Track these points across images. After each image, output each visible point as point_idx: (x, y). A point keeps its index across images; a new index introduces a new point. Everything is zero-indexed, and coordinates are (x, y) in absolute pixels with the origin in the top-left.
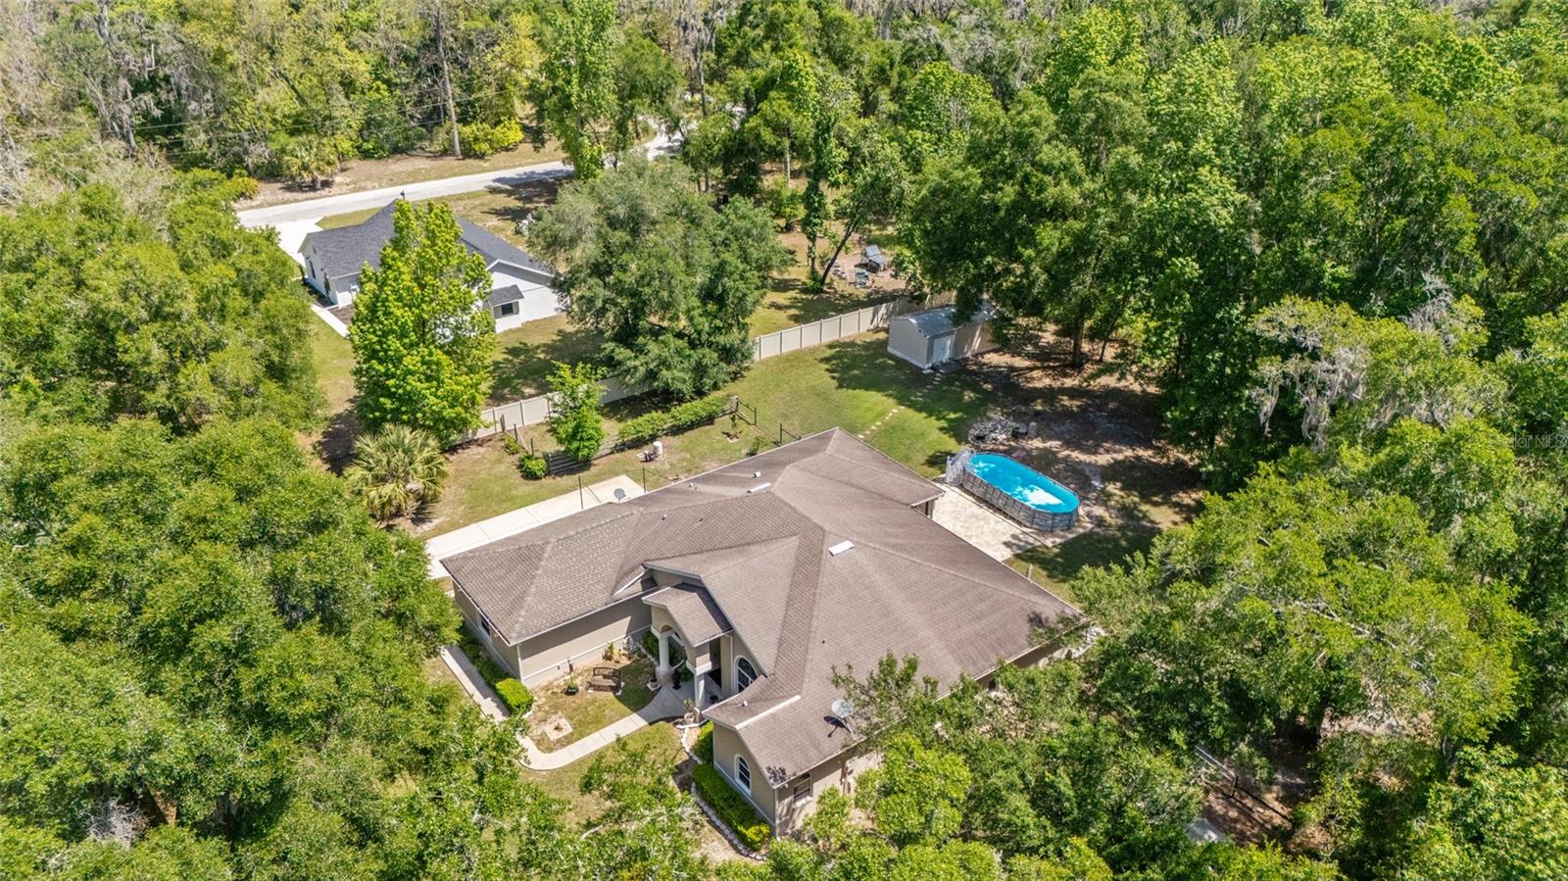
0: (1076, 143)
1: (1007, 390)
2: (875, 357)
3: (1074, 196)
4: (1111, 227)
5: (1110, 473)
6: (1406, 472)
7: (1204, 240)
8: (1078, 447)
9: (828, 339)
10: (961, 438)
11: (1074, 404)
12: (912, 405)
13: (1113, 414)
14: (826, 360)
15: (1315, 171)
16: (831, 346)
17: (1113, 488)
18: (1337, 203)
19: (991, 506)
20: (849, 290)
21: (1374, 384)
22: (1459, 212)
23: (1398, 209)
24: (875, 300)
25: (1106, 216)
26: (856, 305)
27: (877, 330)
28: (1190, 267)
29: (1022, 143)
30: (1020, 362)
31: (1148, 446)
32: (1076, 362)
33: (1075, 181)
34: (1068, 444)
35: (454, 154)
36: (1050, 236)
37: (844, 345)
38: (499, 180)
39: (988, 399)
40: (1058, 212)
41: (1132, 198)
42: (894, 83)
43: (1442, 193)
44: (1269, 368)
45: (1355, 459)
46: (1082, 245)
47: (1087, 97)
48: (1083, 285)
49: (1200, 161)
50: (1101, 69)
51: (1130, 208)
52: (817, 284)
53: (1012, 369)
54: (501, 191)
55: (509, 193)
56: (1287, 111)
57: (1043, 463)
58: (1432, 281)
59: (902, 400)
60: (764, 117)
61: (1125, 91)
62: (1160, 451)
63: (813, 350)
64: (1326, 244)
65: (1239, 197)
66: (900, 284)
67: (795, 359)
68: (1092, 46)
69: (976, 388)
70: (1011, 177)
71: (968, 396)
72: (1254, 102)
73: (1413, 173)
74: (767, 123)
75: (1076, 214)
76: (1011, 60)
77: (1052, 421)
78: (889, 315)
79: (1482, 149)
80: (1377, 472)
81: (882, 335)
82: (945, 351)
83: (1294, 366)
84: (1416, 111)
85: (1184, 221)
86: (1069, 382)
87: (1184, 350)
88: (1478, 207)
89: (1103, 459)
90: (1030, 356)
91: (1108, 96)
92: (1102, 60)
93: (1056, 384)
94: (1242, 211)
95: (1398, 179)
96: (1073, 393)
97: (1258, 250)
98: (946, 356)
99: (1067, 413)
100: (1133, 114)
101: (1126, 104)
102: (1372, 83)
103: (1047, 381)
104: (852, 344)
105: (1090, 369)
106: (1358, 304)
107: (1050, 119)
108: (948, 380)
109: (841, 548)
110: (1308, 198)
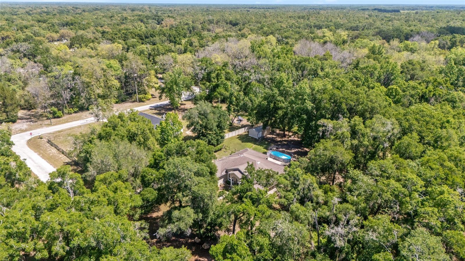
0: (283, 97)
1: (273, 141)
2: (247, 137)
3: (283, 105)
4: (290, 111)
5: (295, 153)
6: (338, 138)
7: (307, 112)
8: (288, 149)
9: (237, 134)
10: (267, 149)
11: (286, 143)
12: (257, 145)
13: (293, 144)
14: (238, 138)
15: (323, 101)
16: (238, 135)
17: (295, 155)
18: (327, 105)
19: (276, 159)
20: (237, 125)
21: (334, 128)
22: (344, 106)
23: (336, 106)
24: (243, 126)
25: (290, 108)
26: (240, 128)
27: (245, 132)
28: (305, 117)
29: (273, 96)
30: (274, 136)
31: (300, 149)
32: (284, 136)
33: (283, 103)
34: (286, 149)
35: (136, 101)
36: (280, 112)
37: (240, 135)
38: (150, 107)
39: (270, 142)
40: (281, 108)
41: (294, 105)
42: (240, 84)
43: (341, 103)
44: (321, 129)
45: (332, 137)
46: (286, 114)
47: (284, 89)
48: (286, 121)
49: (305, 99)
50: (286, 84)
51: (294, 107)
52: (231, 125)
53: (273, 137)
54: (152, 109)
55: (155, 110)
56: (318, 91)
57: (283, 152)
58: (340, 116)
59: (255, 144)
60: (218, 92)
61: (290, 88)
62: (302, 149)
63: (234, 137)
64: (326, 111)
65: (312, 105)
66: (249, 123)
67: (232, 138)
68: (283, 79)
69: (267, 141)
70: (272, 102)
71: (266, 142)
72: (313, 89)
73: (337, 101)
74: (219, 94)
75: (284, 108)
76: (264, 79)
77: (283, 146)
78: (247, 129)
79: (346, 97)
80: (335, 138)
81: (247, 133)
82: (260, 135)
83: (324, 128)
84: (336, 92)
85: (304, 109)
86: (284, 139)
87: (305, 130)
88: (346, 105)
89: (293, 151)
90: (275, 135)
91: (288, 89)
92: (285, 82)
93: (282, 140)
94: (312, 107)
95: (335, 102)
96: (285, 141)
97: (315, 113)
98: (261, 136)
99: (284, 144)
100: (292, 91)
101: (291, 90)
102: (330, 87)
103: (280, 139)
104: (242, 135)
105: (287, 137)
106: (332, 120)
107: (278, 92)
108: (262, 140)
109: (259, 163)
110: (323, 104)
